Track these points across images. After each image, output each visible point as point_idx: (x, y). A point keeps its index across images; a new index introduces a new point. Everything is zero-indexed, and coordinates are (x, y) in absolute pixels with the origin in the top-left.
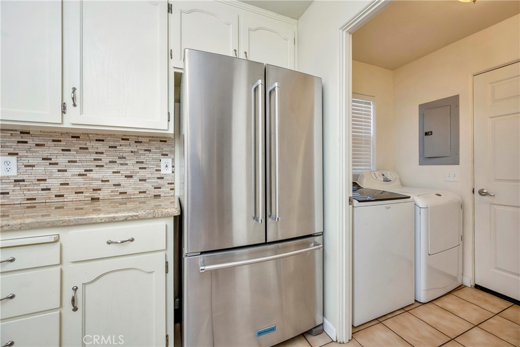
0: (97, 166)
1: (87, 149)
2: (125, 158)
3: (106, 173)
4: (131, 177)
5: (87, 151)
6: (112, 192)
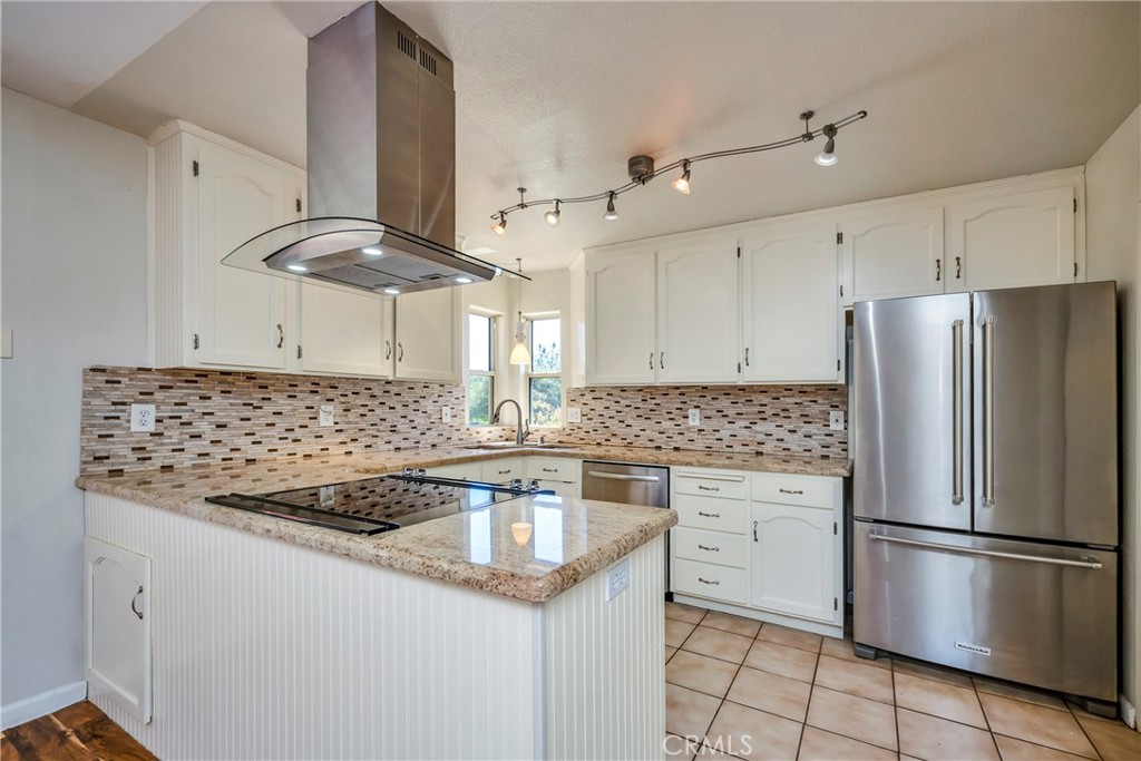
0: (761, 419)
1: (751, 401)
2: (788, 410)
4: (795, 432)
5: (751, 403)
6: (775, 447)
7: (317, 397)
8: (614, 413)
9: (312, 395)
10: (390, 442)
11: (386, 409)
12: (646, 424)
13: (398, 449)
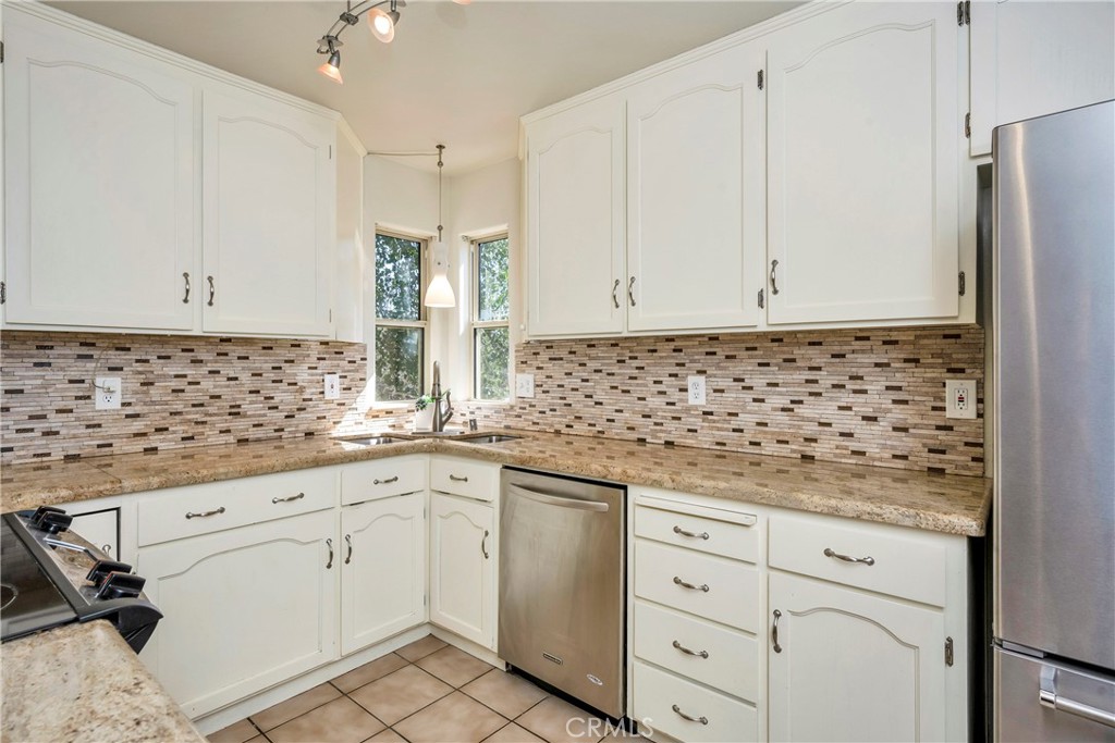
0: (811, 394)
1: (794, 360)
2: (861, 378)
3: (826, 409)
4: (875, 419)
5: (794, 364)
6: (837, 448)
7: (91, 365)
8: (577, 383)
9: (80, 363)
10: (228, 431)
11: (222, 381)
12: (624, 401)
13: (242, 441)
